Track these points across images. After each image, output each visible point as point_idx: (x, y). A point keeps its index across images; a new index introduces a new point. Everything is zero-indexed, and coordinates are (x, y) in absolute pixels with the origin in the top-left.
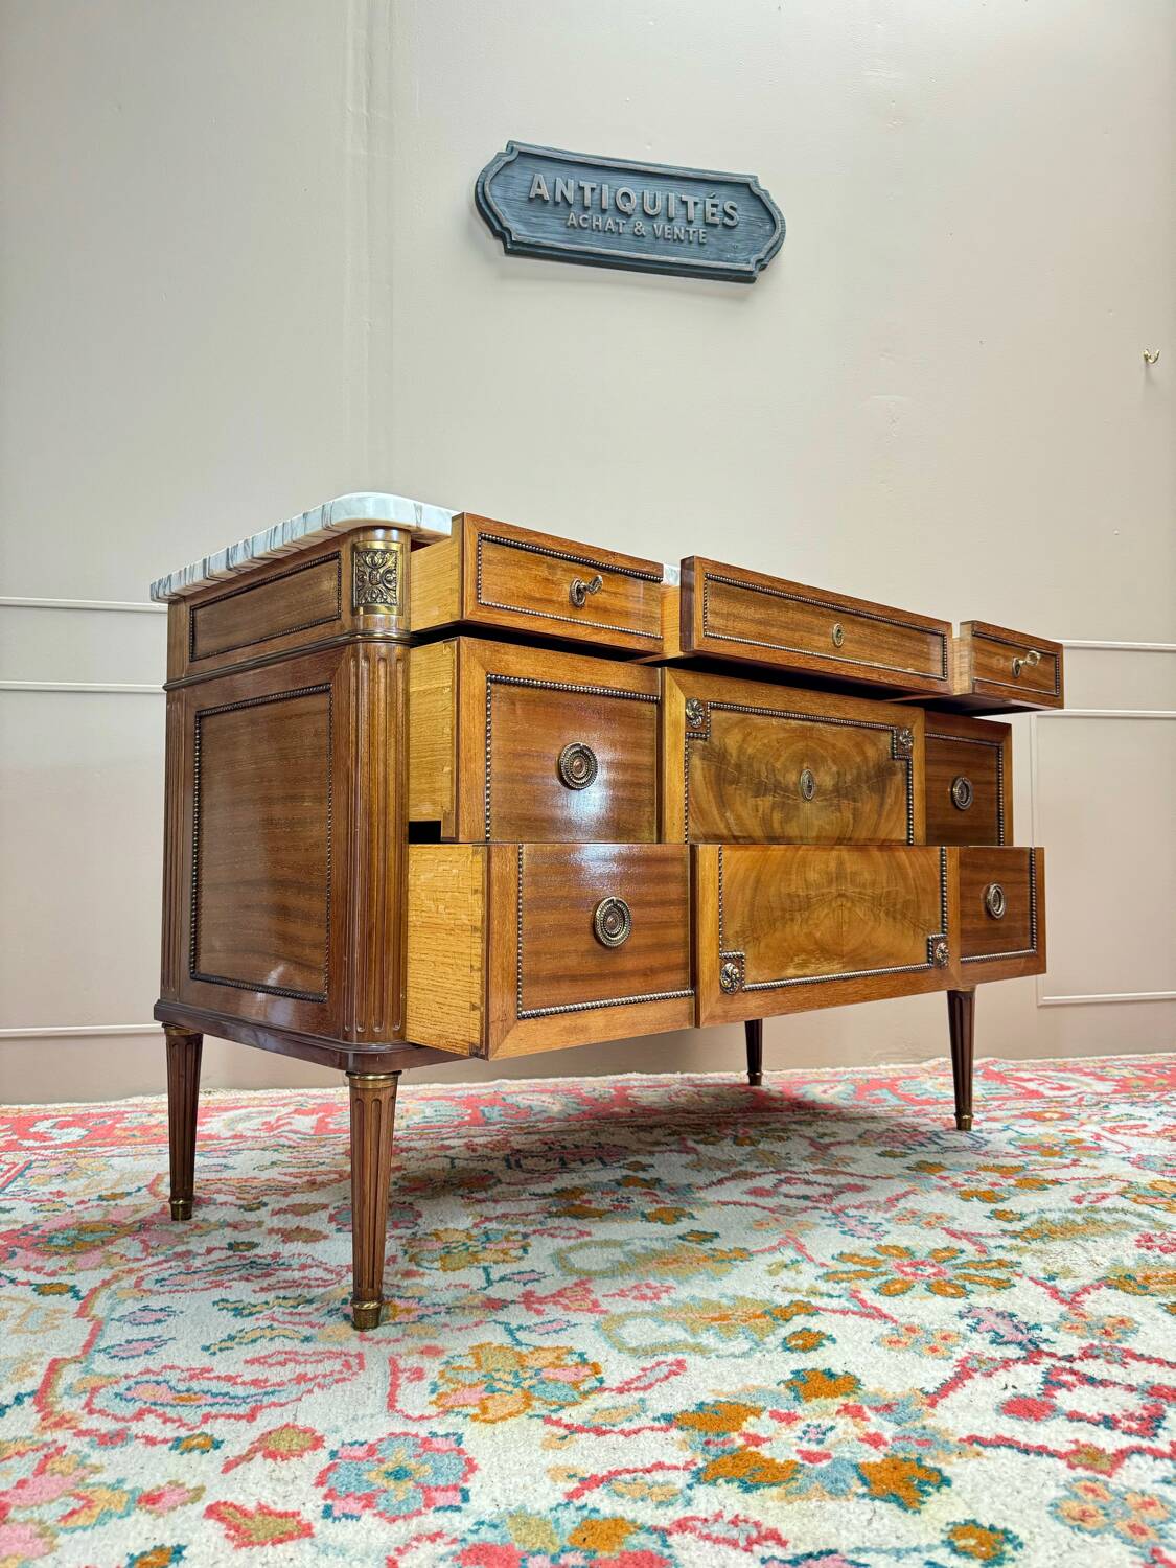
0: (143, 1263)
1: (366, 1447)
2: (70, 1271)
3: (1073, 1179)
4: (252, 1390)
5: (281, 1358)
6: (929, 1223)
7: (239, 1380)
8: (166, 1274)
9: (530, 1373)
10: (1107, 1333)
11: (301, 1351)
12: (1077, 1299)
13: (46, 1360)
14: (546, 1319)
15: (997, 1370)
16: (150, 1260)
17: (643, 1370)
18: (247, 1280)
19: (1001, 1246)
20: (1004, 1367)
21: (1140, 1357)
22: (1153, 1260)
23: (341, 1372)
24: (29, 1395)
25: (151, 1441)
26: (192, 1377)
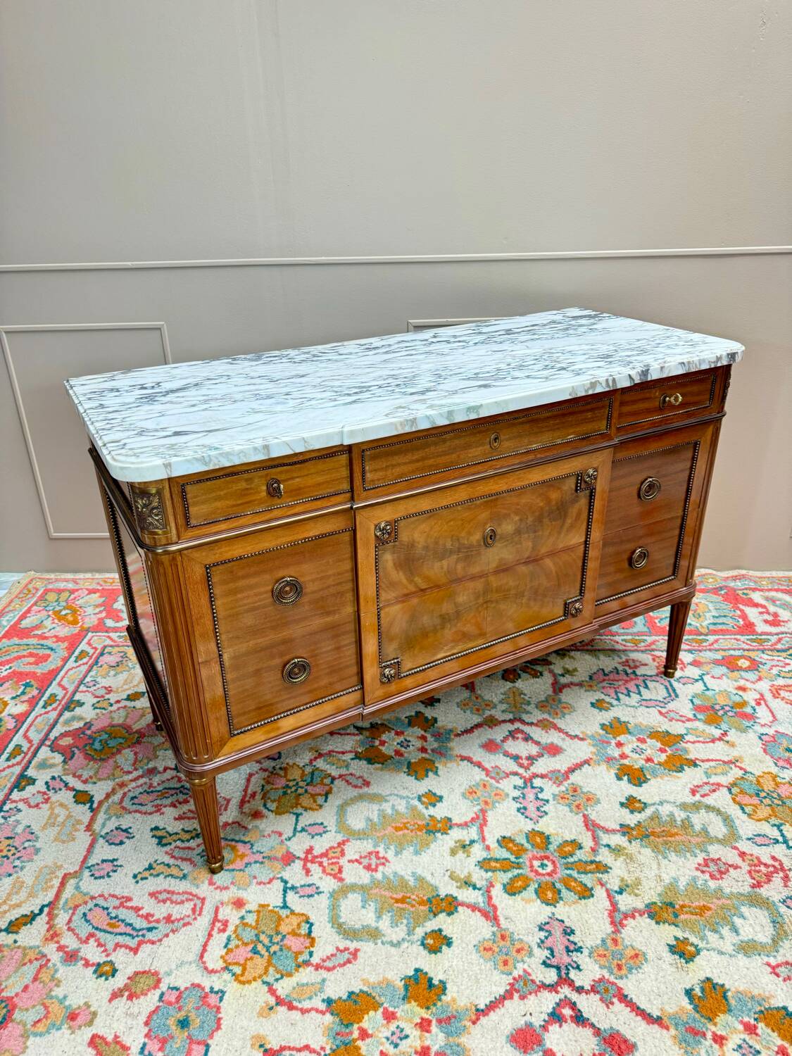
0: (130, 777)
1: (177, 993)
2: (94, 780)
3: (708, 760)
4: (145, 925)
5: (164, 896)
6: (578, 807)
7: (141, 913)
8: (137, 793)
9: (280, 936)
10: (620, 967)
11: (176, 889)
12: (625, 922)
13: (60, 874)
14: (309, 880)
15: (530, 993)
16: (135, 774)
17: (338, 949)
18: (175, 806)
19: (608, 846)
20: (536, 992)
21: (623, 998)
22: (700, 882)
23: (189, 916)
24: (47, 906)
25: (87, 964)
26: (122, 905)
